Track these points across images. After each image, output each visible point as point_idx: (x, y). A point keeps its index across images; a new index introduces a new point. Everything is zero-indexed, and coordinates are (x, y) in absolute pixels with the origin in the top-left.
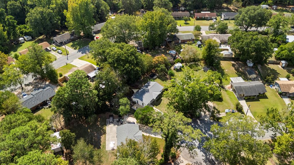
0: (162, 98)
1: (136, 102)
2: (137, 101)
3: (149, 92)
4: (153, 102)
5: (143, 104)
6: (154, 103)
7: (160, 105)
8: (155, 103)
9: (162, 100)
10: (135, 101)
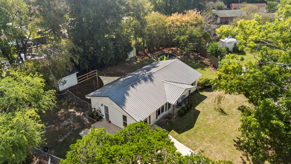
0: (197, 108)
1: (103, 113)
2: (106, 108)
3: (152, 80)
4: (168, 117)
5: (125, 118)
6: (170, 123)
7: (192, 131)
8: (173, 120)
9: (198, 112)
10: (97, 108)
